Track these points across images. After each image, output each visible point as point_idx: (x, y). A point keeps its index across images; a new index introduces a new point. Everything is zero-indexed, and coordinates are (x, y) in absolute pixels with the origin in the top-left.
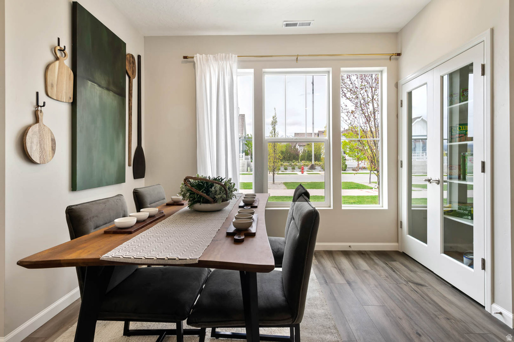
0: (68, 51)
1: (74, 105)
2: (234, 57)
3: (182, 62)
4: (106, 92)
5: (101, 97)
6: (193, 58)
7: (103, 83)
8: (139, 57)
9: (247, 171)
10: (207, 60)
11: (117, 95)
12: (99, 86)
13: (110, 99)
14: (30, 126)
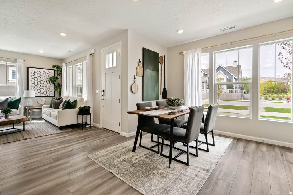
0: (142, 62)
1: (143, 77)
2: (199, 49)
3: (180, 55)
4: (152, 71)
5: (151, 73)
6: (183, 53)
7: (151, 69)
8: (165, 56)
9: (241, 99)
10: (188, 53)
11: (156, 72)
12: (150, 70)
13: (154, 73)
14: (133, 84)
